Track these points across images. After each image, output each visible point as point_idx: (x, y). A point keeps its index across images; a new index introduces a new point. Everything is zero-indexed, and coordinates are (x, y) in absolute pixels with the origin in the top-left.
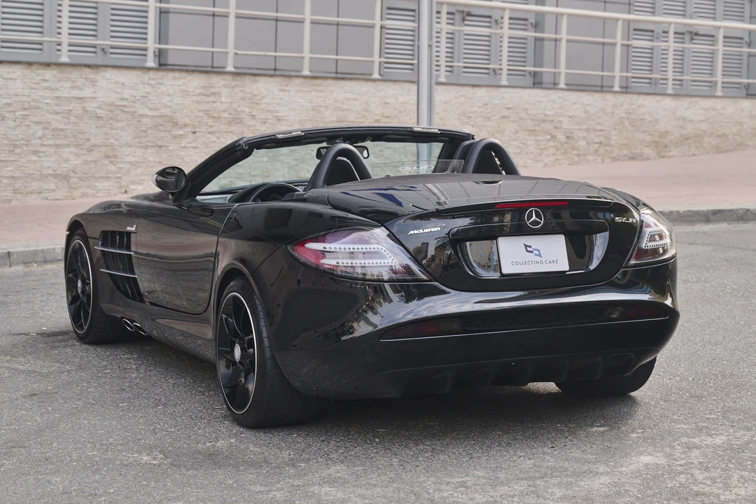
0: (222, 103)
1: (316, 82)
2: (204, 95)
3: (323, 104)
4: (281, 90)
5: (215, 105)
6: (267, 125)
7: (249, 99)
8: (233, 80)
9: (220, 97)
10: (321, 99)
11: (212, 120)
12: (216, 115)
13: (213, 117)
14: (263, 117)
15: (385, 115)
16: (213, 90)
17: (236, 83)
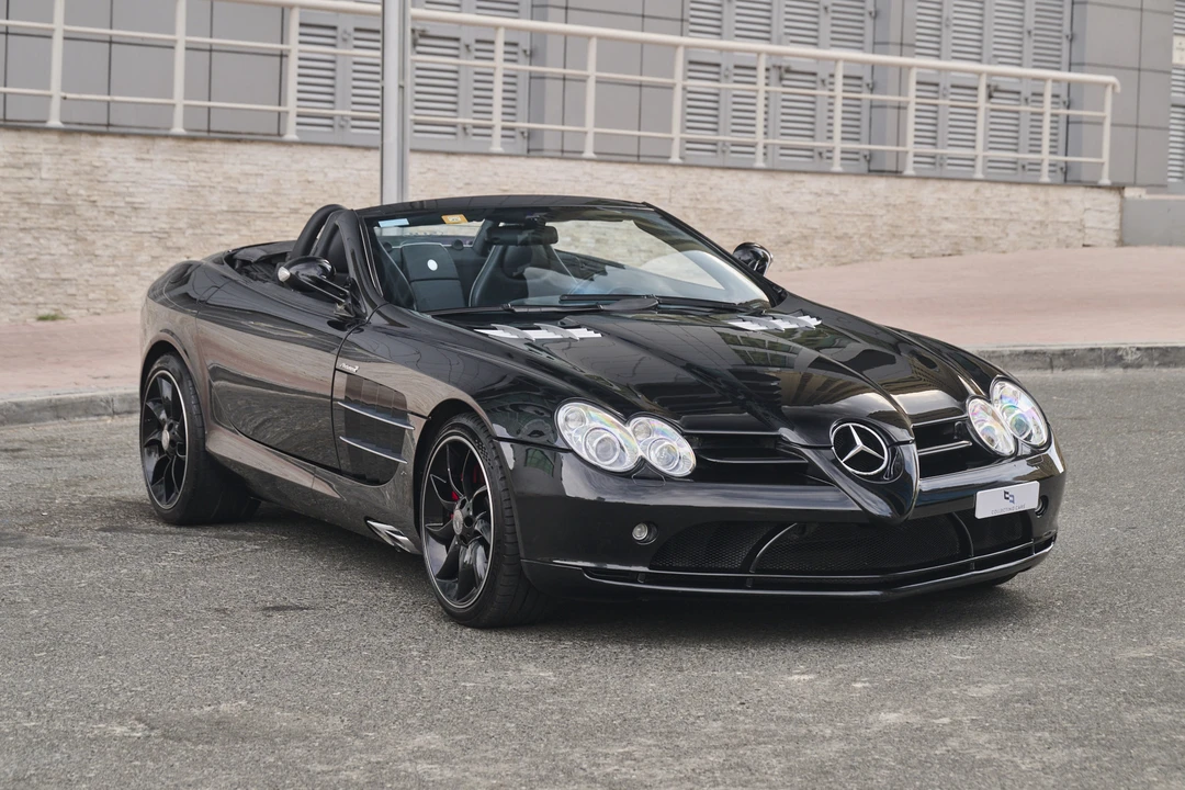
0: (41, 179)
1: (195, 145)
2: (13, 167)
3: (207, 183)
4: (138, 159)
5: (31, 183)
6: (116, 217)
7: (87, 173)
8: (61, 142)
9: (40, 169)
10: (203, 174)
11: (26, 208)
12: (34, 200)
13: (28, 204)
14: (109, 204)
15: (307, 201)
16: (27, 158)
17: (65, 147)
